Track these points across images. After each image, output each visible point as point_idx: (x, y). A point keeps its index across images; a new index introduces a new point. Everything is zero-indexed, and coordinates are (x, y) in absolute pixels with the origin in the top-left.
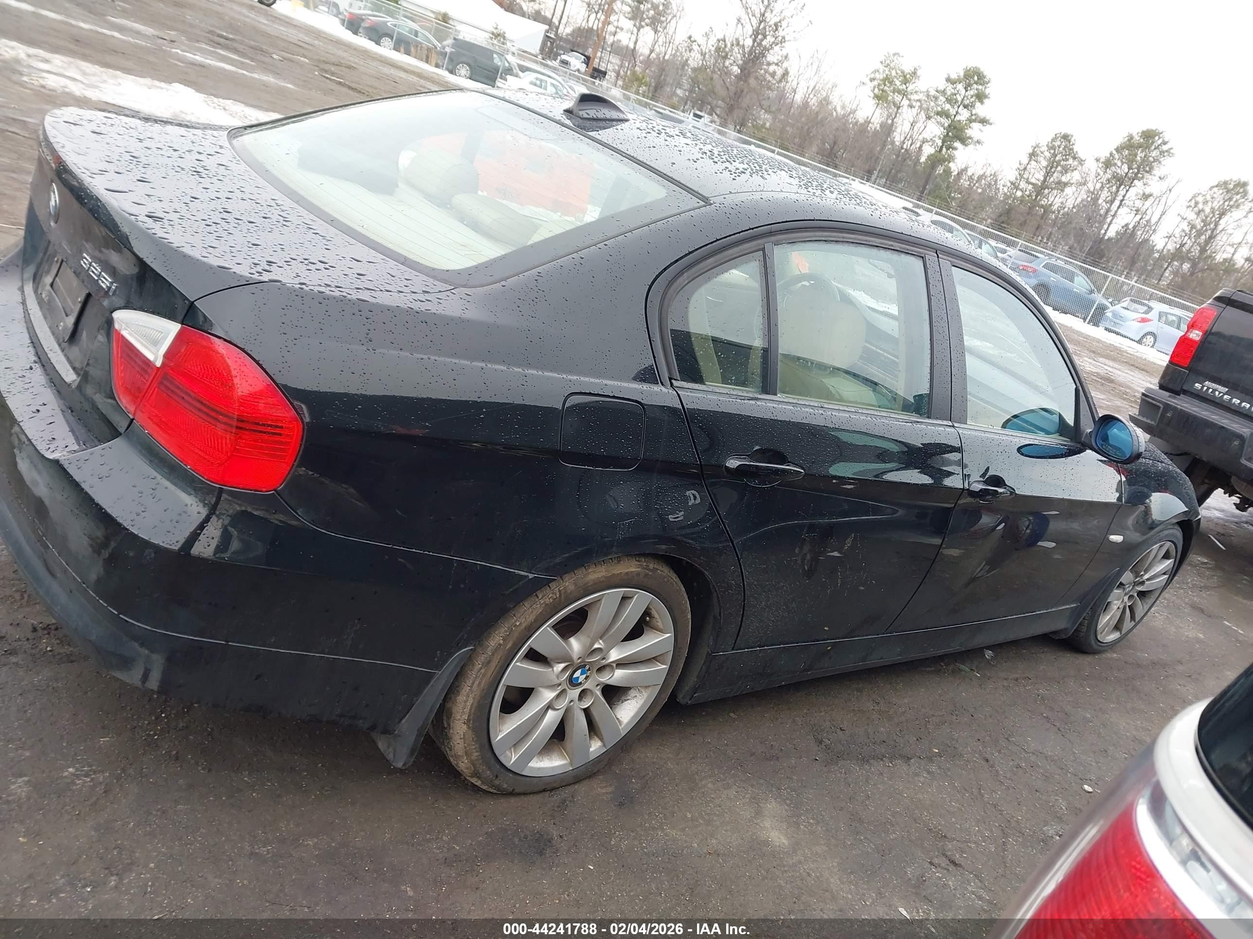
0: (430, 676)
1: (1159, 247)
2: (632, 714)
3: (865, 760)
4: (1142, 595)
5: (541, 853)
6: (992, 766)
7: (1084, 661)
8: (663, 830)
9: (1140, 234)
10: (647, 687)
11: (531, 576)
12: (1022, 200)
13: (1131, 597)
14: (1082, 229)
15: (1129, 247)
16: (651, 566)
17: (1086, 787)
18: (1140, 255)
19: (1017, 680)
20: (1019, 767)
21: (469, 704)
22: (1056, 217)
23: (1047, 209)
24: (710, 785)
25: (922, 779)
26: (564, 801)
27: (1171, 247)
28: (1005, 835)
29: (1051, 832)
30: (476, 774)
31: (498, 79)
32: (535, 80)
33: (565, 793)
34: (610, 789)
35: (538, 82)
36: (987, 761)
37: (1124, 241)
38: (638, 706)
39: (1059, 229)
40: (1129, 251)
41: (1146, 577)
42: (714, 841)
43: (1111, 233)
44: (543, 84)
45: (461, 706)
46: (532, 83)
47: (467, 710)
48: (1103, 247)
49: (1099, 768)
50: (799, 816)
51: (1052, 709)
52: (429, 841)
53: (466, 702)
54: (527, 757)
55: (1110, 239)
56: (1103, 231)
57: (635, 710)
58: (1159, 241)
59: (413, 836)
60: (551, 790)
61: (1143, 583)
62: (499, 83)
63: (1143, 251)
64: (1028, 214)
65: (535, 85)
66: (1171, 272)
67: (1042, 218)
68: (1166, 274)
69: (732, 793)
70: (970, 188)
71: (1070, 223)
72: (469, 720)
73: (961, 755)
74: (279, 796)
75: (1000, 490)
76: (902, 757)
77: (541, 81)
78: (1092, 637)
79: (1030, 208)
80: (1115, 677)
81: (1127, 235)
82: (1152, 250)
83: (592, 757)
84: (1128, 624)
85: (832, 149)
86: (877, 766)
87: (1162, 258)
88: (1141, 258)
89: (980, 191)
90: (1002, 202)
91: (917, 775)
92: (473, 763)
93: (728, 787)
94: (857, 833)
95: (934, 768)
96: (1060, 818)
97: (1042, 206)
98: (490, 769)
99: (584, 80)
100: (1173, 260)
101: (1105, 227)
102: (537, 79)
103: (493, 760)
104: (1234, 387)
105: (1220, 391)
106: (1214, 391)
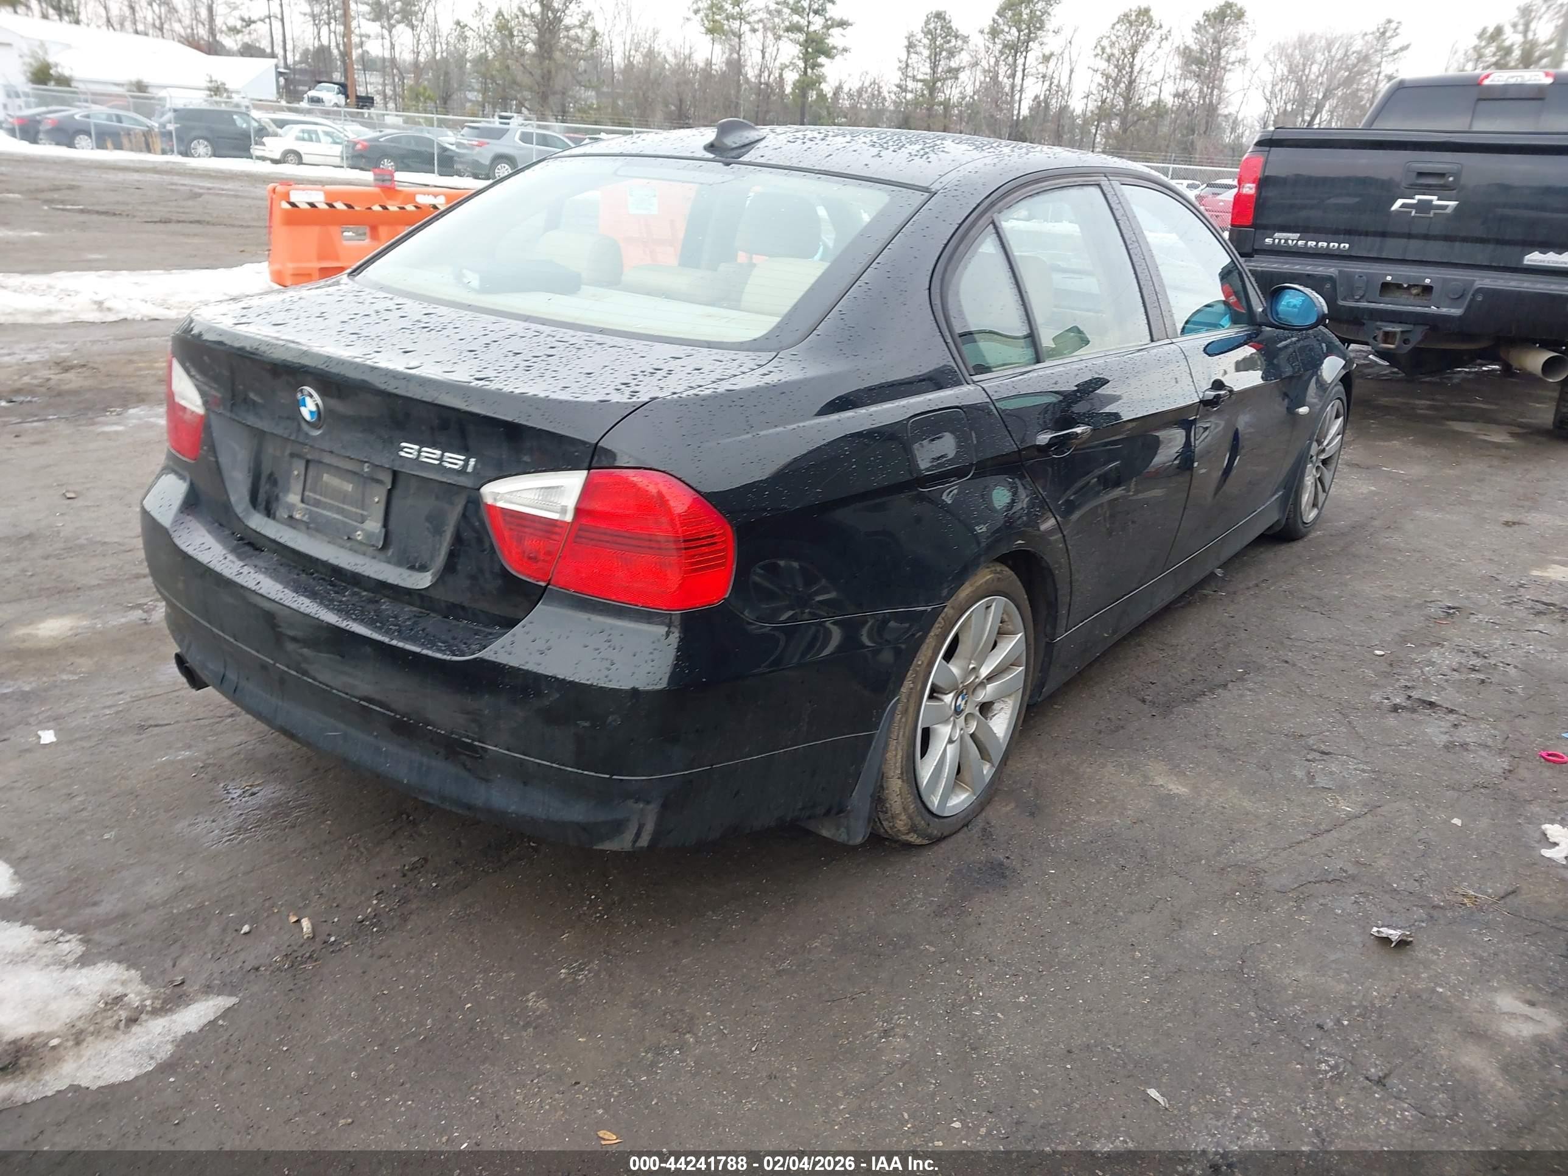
0: (870, 738)
1: (1078, 111)
2: (1005, 726)
3: (1192, 700)
4: (1325, 462)
5: (1004, 877)
6: (1294, 665)
7: (1297, 547)
8: (1082, 820)
9: (1054, 104)
10: (1009, 695)
11: (929, 609)
12: (916, 103)
13: (1318, 467)
14: (992, 116)
15: (1048, 121)
16: (998, 569)
17: (1378, 652)
18: (1063, 126)
19: (1257, 585)
20: (1315, 657)
21: (899, 757)
22: (960, 112)
23: (947, 105)
24: (1089, 770)
25: (1249, 698)
26: (984, 830)
27: (1092, 106)
28: (1345, 716)
29: (1378, 699)
30: (913, 829)
31: (253, 146)
32: (301, 135)
33: (980, 822)
34: (1012, 805)
35: (306, 136)
36: (1287, 662)
37: (1042, 114)
38: (1008, 716)
39: (967, 123)
40: (1051, 126)
41: (1325, 443)
42: (1130, 812)
43: (1025, 112)
44: (314, 136)
45: (892, 762)
46: (298, 139)
47: (899, 765)
48: (1021, 130)
49: (1376, 633)
50: (1178, 766)
51: (1304, 599)
52: (908, 903)
53: (896, 756)
54: (945, 798)
55: (1025, 118)
56: (1016, 112)
57: (1007, 721)
58: (1078, 105)
59: (893, 906)
60: (967, 825)
61: (1323, 451)
62: (256, 151)
63: (1066, 122)
64: (929, 116)
65: (303, 139)
66: (1102, 136)
67: (945, 117)
68: (1098, 139)
69: (1110, 768)
70: (853, 107)
71: (978, 113)
72: (902, 773)
73: (1264, 667)
74: (755, 920)
75: (1222, 392)
76: (1219, 686)
77: (309, 132)
78: (1299, 521)
79: (928, 109)
80: (1332, 552)
81: (1041, 106)
82: (1073, 118)
83: (987, 780)
84: (1322, 496)
85: (680, 108)
86: (1206, 702)
87: (1086, 122)
88: (1066, 128)
89: (864, 107)
90: (894, 112)
91: (1241, 696)
92: (910, 818)
93: (1104, 766)
94: (1234, 760)
95: (1251, 685)
96: (1376, 685)
97: (941, 103)
98: (923, 819)
99: (351, 114)
100: (1099, 121)
101: (1016, 106)
102: (303, 131)
103: (923, 810)
104: (1305, 230)
105: (1292, 239)
106: (1286, 240)
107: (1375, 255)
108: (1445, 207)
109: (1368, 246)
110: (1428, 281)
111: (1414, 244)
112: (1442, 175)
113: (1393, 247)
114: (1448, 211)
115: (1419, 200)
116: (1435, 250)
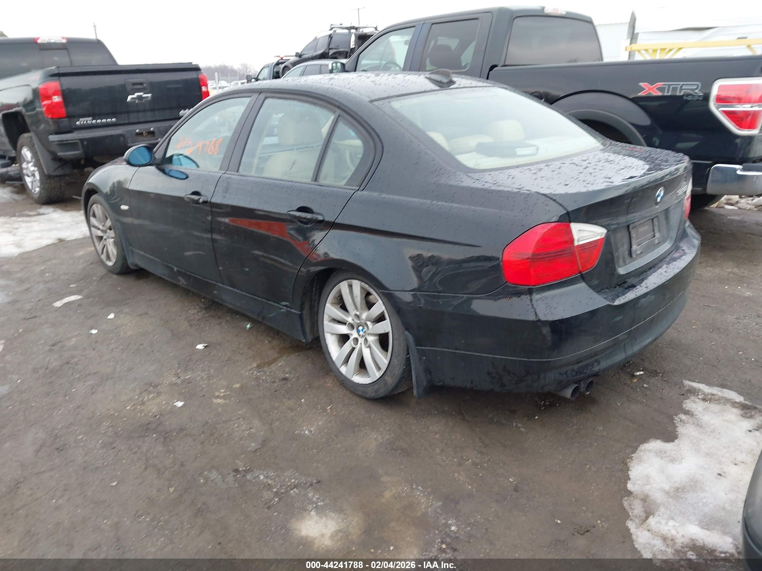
104: (94, 116)
105: (89, 121)
106: (87, 121)
107: (126, 122)
108: (147, 97)
109: (124, 119)
110: (152, 129)
111: (141, 114)
112: (141, 84)
113: (133, 117)
114: (149, 98)
115: (138, 96)
116: (149, 116)
